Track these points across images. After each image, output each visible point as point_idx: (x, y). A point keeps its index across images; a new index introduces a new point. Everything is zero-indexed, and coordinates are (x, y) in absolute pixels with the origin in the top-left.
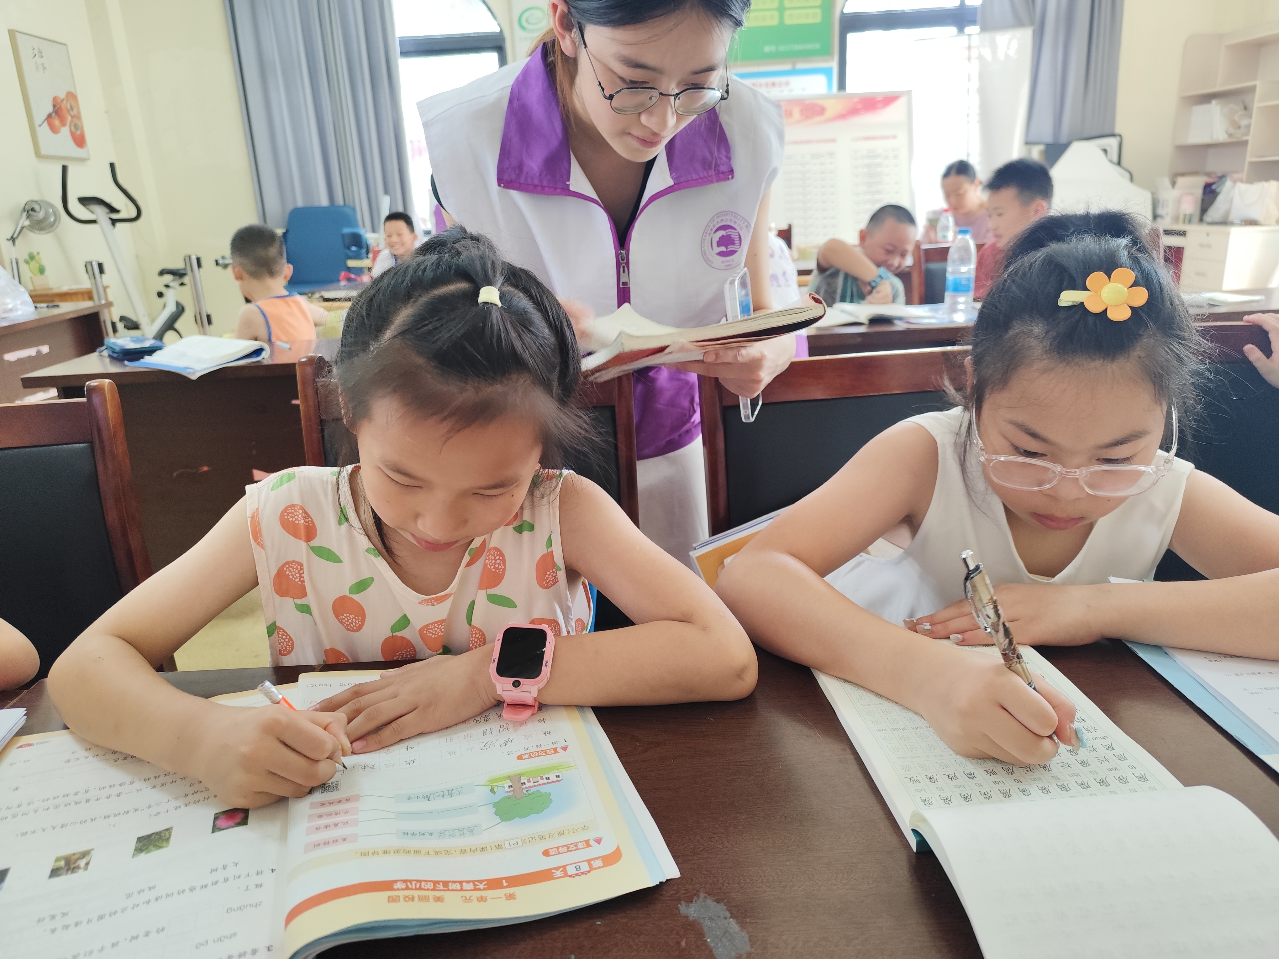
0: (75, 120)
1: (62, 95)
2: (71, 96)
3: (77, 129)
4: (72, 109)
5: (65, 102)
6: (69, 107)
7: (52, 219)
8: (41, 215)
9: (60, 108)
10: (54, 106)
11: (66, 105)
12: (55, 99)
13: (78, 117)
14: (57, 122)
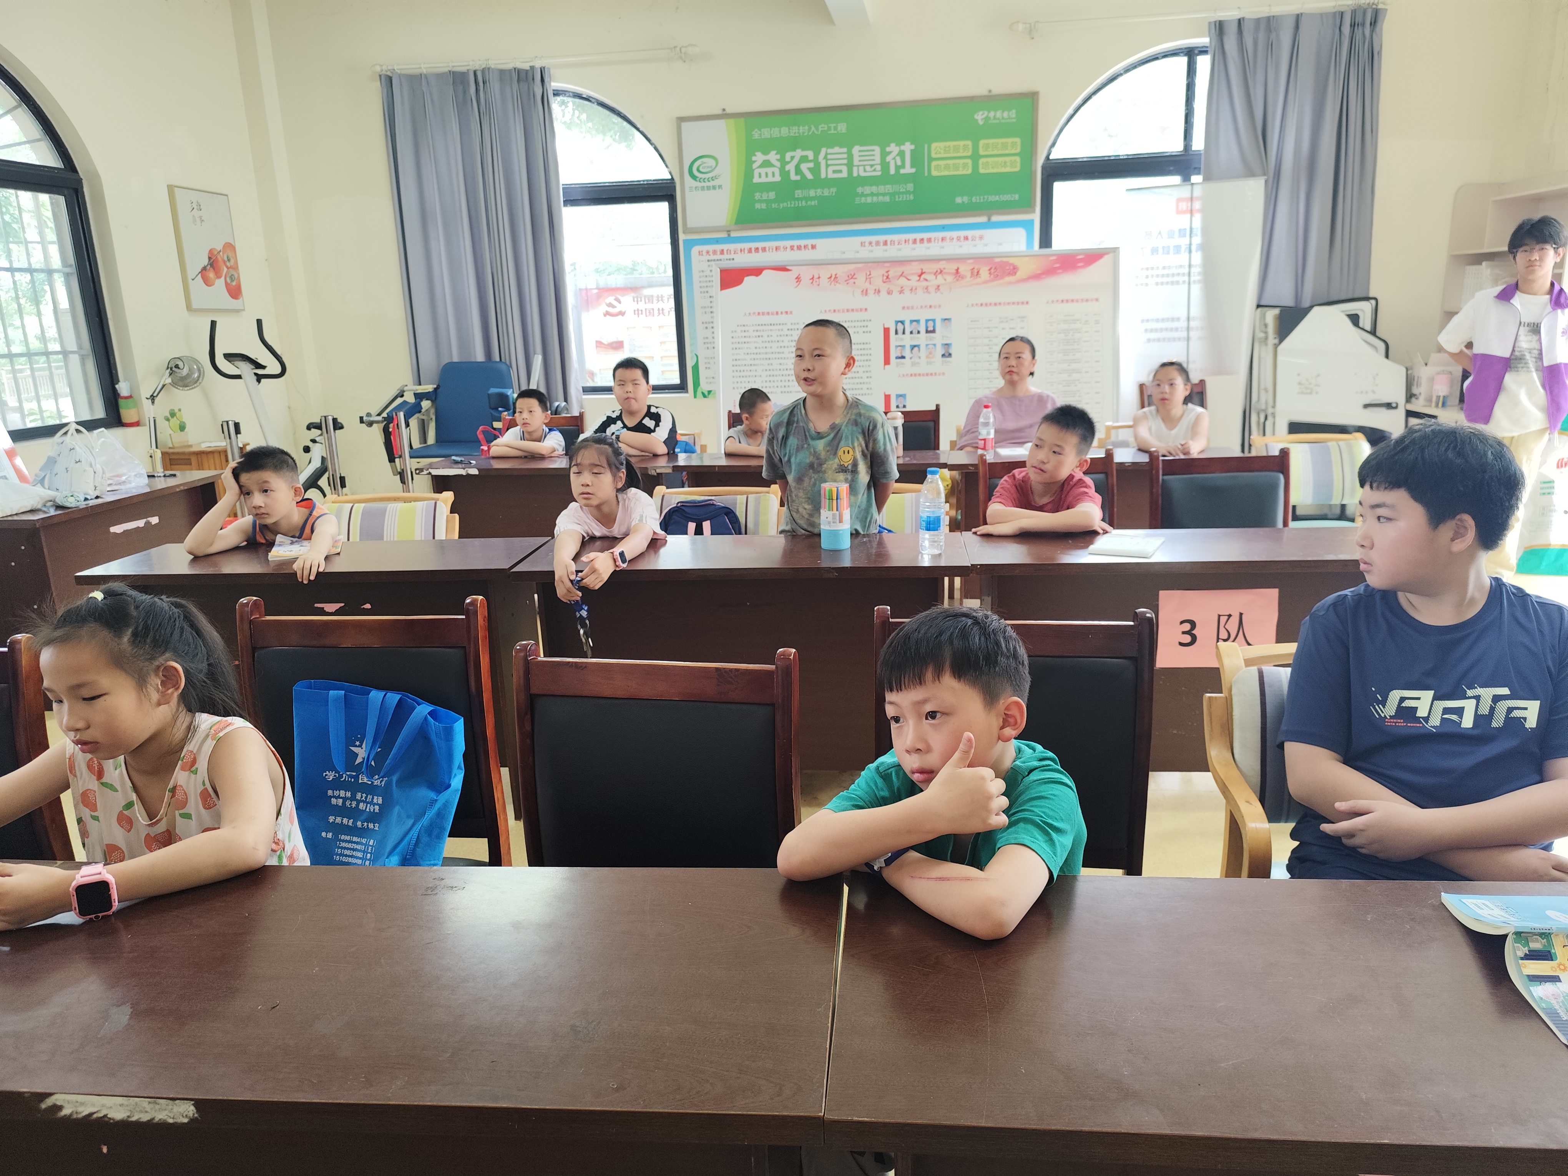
0: (232, 272)
1: (219, 247)
2: (230, 247)
3: (232, 280)
4: (229, 260)
5: (221, 253)
6: (226, 259)
7: (196, 375)
8: (185, 372)
9: (216, 260)
10: (210, 258)
11: (223, 256)
12: (211, 251)
13: (236, 268)
14: (211, 275)
